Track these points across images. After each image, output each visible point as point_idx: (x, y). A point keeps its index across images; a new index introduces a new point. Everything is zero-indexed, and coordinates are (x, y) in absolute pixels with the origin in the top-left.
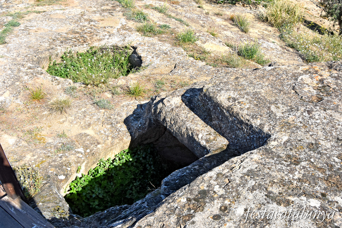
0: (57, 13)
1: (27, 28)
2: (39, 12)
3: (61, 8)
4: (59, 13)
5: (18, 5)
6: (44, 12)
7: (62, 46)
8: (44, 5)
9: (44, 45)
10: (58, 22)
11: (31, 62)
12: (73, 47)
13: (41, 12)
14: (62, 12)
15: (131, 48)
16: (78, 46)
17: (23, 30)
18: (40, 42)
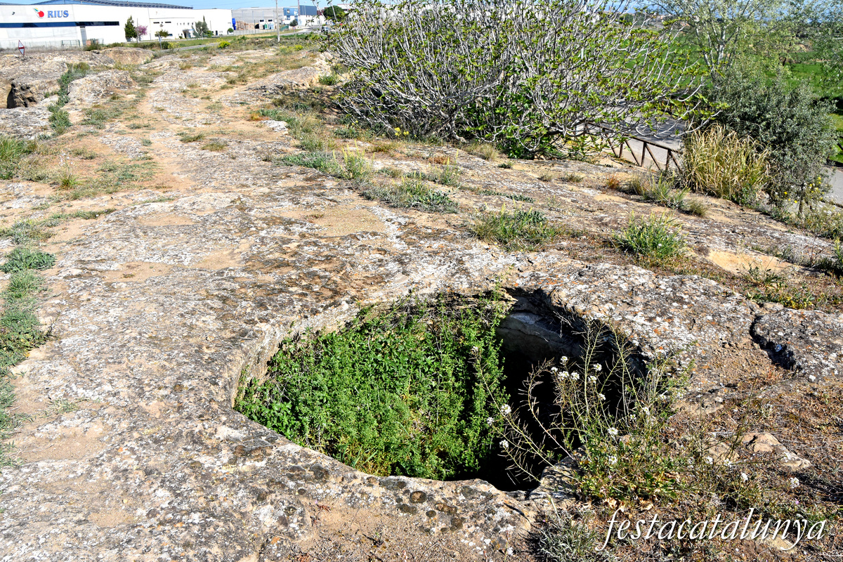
0: (155, 212)
1: (90, 266)
2: (94, 216)
3: (156, 196)
4: (160, 210)
5: (7, 204)
6: (109, 212)
7: (272, 321)
8: (94, 194)
9: (200, 324)
10: (182, 235)
11: (224, 418)
12: (306, 317)
13: (99, 214)
14: (167, 206)
15: (507, 296)
16: (321, 309)
17: (79, 276)
18: (182, 315)
